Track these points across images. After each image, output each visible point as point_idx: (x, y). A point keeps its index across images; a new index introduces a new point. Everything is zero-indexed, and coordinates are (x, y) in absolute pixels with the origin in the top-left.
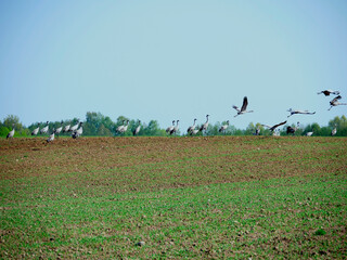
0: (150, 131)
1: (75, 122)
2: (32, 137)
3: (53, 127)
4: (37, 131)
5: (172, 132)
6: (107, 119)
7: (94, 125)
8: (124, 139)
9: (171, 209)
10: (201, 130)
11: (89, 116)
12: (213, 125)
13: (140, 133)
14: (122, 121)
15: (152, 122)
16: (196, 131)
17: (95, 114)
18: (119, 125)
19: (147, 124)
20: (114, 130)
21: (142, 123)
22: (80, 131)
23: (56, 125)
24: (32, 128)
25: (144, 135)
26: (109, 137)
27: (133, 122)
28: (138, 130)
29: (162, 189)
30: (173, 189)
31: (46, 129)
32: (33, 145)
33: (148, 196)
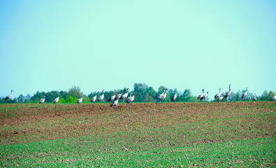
0: (185, 98)
1: (125, 91)
2: (91, 104)
3: (108, 96)
4: (95, 98)
6: (151, 88)
7: (141, 93)
8: (164, 104)
9: (203, 160)
10: (226, 96)
11: (136, 86)
12: (235, 93)
13: (177, 100)
14: (163, 89)
15: (186, 91)
16: (222, 98)
17: (141, 85)
18: (160, 93)
19: (183, 92)
20: (156, 97)
21: (178, 91)
23: (110, 94)
24: (91, 96)
25: (180, 100)
26: (152, 103)
27: (171, 90)
28: (175, 96)
29: (195, 144)
30: (204, 144)
31: (102, 97)
32: (92, 110)
33: (185, 149)
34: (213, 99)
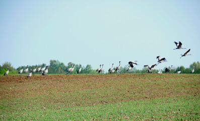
0: (87, 71)
1: (43, 66)
2: (19, 75)
3: (31, 69)
4: (22, 71)
5: (99, 71)
6: (62, 64)
7: (55, 67)
8: (72, 76)
9: (100, 116)
10: (116, 70)
11: (52, 62)
12: (123, 67)
13: (81, 72)
14: (71, 65)
15: (88, 66)
16: (114, 71)
17: (55, 61)
18: (69, 67)
19: (85, 67)
20: (66, 70)
21: (82, 66)
22: (47, 71)
23: (33, 68)
24: (19, 69)
25: (83, 73)
26: (64, 74)
27: (77, 65)
28: (80, 70)
29: (94, 105)
30: (101, 105)
31: (27, 70)
32: (20, 79)
33: (87, 108)
34: (108, 72)
